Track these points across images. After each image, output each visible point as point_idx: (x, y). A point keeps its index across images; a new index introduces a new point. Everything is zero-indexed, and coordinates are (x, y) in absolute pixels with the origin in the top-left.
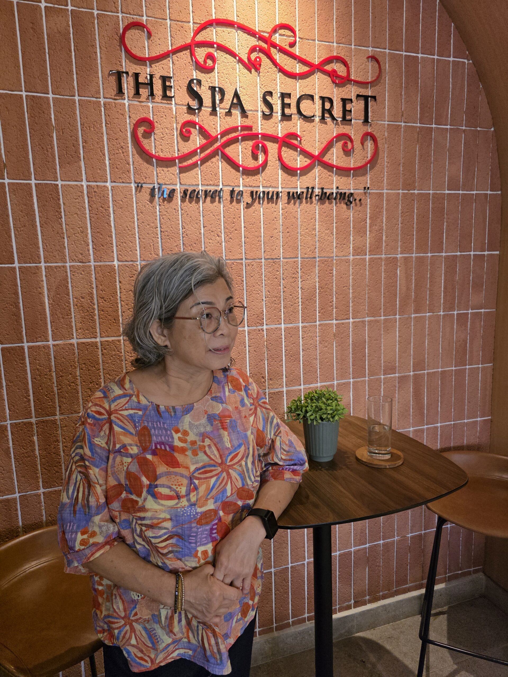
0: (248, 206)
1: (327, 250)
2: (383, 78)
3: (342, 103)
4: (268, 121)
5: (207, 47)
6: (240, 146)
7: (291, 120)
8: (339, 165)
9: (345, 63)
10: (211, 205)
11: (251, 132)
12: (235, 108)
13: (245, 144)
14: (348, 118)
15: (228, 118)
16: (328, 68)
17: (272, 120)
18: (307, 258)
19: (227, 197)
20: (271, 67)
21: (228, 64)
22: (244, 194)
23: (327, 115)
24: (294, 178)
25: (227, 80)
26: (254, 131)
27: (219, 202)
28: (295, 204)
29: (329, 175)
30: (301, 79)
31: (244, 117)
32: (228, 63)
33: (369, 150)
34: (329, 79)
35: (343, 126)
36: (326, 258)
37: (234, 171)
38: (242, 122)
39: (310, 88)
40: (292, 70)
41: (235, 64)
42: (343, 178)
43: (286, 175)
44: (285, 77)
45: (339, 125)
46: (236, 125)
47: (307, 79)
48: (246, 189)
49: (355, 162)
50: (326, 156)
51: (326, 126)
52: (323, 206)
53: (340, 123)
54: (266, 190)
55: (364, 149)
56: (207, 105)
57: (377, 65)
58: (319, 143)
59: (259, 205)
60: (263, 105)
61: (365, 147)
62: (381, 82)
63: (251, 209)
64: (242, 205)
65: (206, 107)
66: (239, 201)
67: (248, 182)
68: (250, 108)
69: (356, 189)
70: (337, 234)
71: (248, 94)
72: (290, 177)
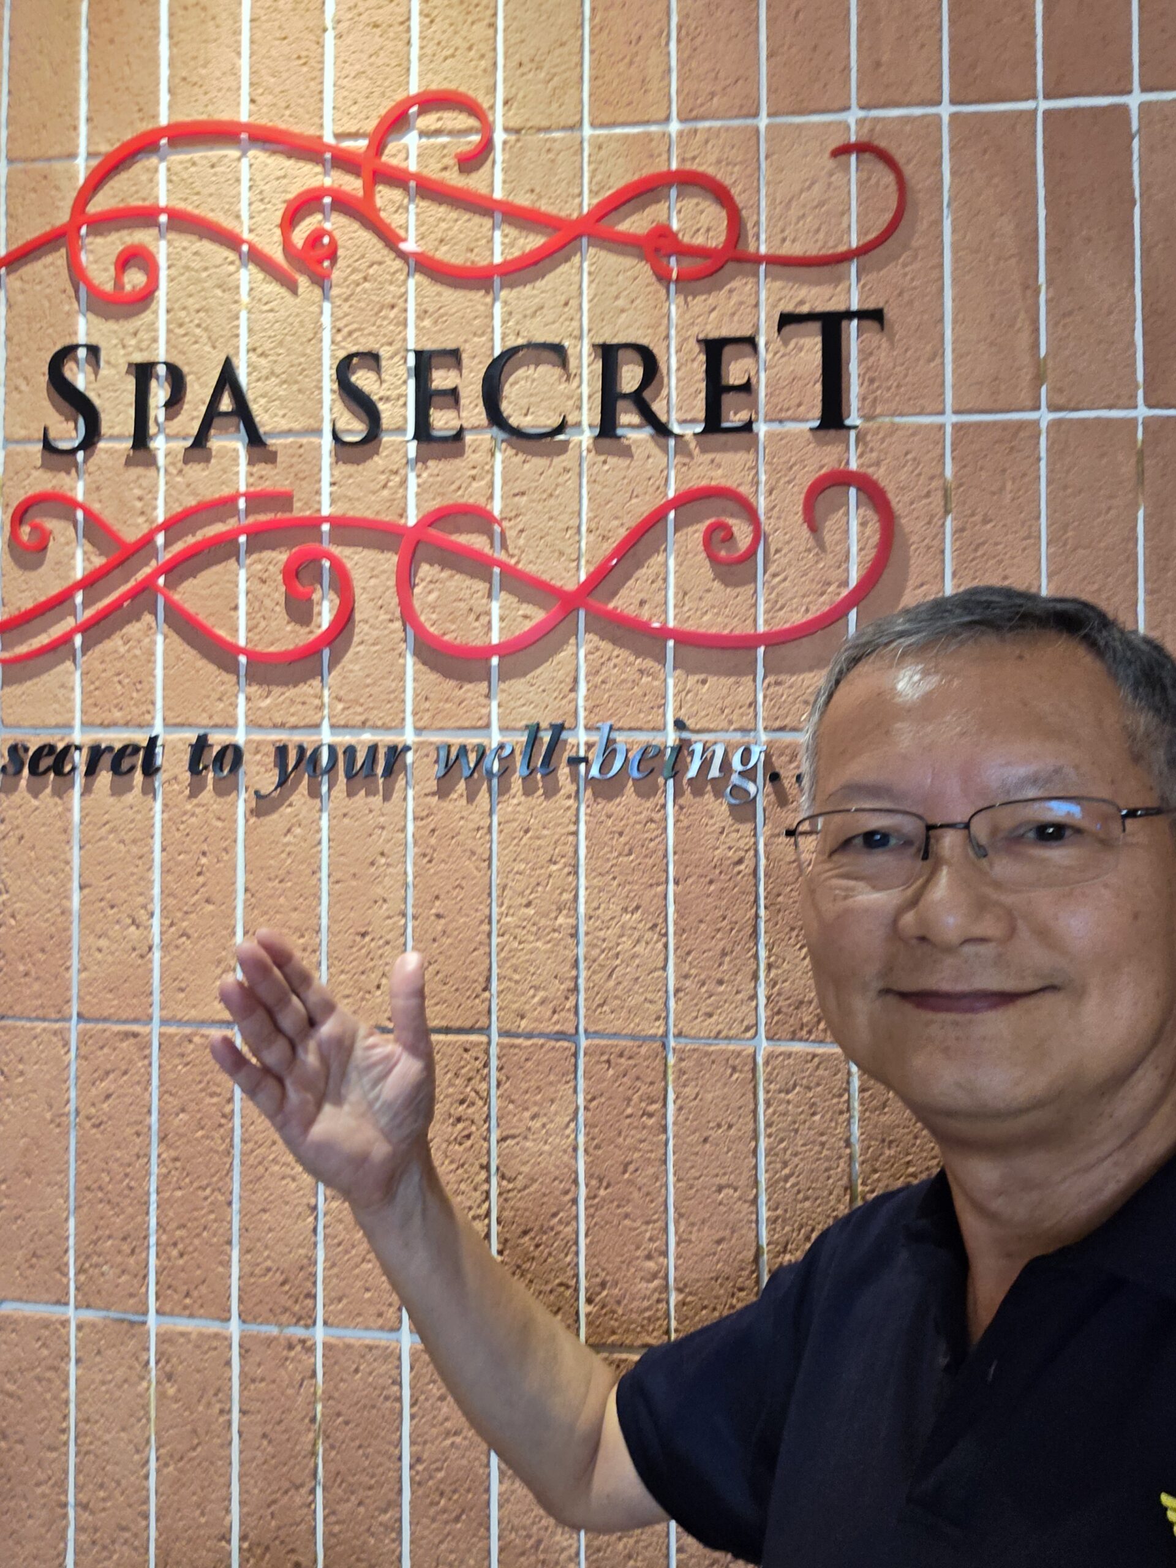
0: (263, 806)
1: (632, 1002)
2: (923, 226)
3: (703, 357)
4: (360, 467)
5: (129, 227)
6: (243, 574)
7: (460, 453)
8: (690, 626)
9: (721, 194)
10: (112, 800)
11: (287, 515)
12: (224, 430)
13: (260, 561)
14: (734, 418)
15: (195, 471)
16: (636, 223)
17: (378, 462)
18: (529, 1036)
19: (176, 771)
20: (378, 257)
21: (204, 274)
22: (246, 757)
23: (628, 417)
24: (473, 691)
25: (198, 331)
26: (300, 510)
27: (149, 790)
28: (471, 798)
29: (641, 671)
30: (512, 286)
31: (260, 461)
32: (206, 269)
33: (854, 550)
34: (644, 270)
35: (709, 456)
36: (623, 1043)
37: (211, 668)
38: (251, 480)
39: (550, 318)
40: (472, 256)
41: (232, 268)
42: (712, 680)
43: (434, 677)
44: (438, 288)
45: (690, 455)
46: (226, 491)
47: (540, 284)
48: (257, 736)
49: (773, 608)
50: (623, 592)
51: (623, 462)
52: (611, 807)
53: (693, 445)
54: (345, 739)
55: (821, 545)
56: (116, 431)
57: (889, 178)
58: (592, 537)
59: (310, 801)
60: (339, 406)
61: (828, 537)
62: (916, 243)
63: (275, 816)
64: (242, 803)
65: (112, 438)
66: (226, 788)
67: (268, 709)
68: (284, 424)
69: (781, 729)
70: (680, 931)
71: (278, 370)
72: (452, 683)
